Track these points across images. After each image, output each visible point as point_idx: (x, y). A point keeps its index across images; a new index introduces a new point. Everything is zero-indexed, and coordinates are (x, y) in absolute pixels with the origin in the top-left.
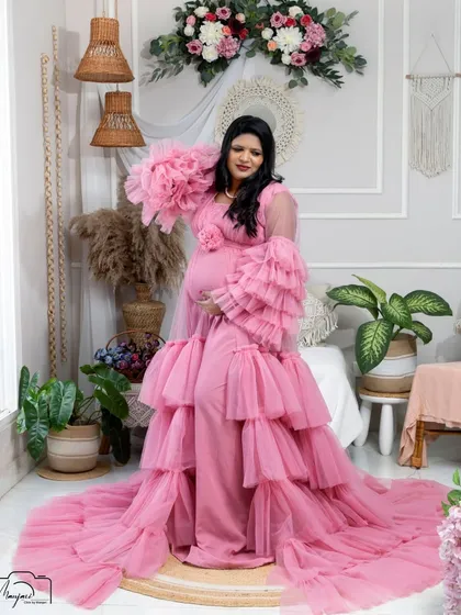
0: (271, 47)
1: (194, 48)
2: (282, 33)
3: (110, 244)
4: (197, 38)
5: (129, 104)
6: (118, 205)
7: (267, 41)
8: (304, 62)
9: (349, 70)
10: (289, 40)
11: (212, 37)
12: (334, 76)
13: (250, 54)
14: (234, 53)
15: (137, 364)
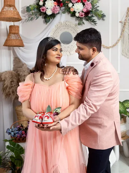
0: (72, 10)
1: (43, 10)
2: (76, 5)
3: (11, 84)
4: (44, 6)
5: (18, 30)
6: (13, 68)
7: (70, 8)
8: (84, 16)
9: (99, 19)
10: (78, 8)
11: (50, 6)
12: (94, 21)
13: (64, 13)
14: (58, 12)
15: (24, 135)
